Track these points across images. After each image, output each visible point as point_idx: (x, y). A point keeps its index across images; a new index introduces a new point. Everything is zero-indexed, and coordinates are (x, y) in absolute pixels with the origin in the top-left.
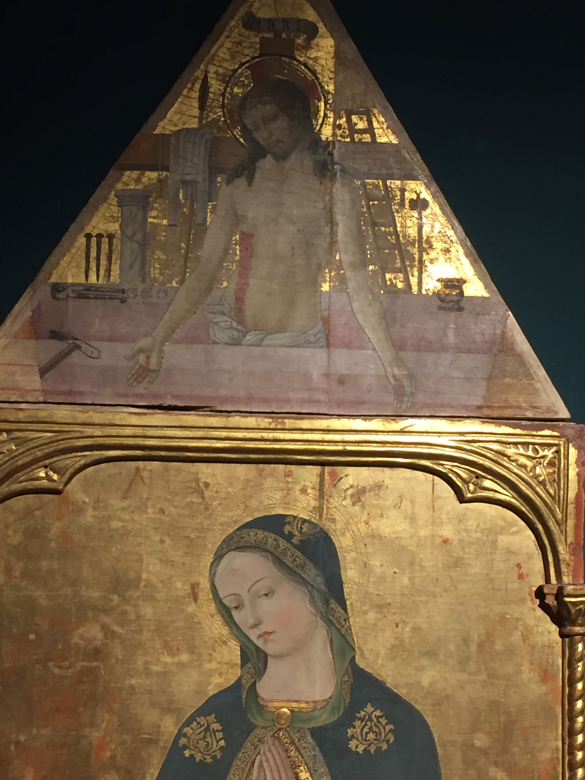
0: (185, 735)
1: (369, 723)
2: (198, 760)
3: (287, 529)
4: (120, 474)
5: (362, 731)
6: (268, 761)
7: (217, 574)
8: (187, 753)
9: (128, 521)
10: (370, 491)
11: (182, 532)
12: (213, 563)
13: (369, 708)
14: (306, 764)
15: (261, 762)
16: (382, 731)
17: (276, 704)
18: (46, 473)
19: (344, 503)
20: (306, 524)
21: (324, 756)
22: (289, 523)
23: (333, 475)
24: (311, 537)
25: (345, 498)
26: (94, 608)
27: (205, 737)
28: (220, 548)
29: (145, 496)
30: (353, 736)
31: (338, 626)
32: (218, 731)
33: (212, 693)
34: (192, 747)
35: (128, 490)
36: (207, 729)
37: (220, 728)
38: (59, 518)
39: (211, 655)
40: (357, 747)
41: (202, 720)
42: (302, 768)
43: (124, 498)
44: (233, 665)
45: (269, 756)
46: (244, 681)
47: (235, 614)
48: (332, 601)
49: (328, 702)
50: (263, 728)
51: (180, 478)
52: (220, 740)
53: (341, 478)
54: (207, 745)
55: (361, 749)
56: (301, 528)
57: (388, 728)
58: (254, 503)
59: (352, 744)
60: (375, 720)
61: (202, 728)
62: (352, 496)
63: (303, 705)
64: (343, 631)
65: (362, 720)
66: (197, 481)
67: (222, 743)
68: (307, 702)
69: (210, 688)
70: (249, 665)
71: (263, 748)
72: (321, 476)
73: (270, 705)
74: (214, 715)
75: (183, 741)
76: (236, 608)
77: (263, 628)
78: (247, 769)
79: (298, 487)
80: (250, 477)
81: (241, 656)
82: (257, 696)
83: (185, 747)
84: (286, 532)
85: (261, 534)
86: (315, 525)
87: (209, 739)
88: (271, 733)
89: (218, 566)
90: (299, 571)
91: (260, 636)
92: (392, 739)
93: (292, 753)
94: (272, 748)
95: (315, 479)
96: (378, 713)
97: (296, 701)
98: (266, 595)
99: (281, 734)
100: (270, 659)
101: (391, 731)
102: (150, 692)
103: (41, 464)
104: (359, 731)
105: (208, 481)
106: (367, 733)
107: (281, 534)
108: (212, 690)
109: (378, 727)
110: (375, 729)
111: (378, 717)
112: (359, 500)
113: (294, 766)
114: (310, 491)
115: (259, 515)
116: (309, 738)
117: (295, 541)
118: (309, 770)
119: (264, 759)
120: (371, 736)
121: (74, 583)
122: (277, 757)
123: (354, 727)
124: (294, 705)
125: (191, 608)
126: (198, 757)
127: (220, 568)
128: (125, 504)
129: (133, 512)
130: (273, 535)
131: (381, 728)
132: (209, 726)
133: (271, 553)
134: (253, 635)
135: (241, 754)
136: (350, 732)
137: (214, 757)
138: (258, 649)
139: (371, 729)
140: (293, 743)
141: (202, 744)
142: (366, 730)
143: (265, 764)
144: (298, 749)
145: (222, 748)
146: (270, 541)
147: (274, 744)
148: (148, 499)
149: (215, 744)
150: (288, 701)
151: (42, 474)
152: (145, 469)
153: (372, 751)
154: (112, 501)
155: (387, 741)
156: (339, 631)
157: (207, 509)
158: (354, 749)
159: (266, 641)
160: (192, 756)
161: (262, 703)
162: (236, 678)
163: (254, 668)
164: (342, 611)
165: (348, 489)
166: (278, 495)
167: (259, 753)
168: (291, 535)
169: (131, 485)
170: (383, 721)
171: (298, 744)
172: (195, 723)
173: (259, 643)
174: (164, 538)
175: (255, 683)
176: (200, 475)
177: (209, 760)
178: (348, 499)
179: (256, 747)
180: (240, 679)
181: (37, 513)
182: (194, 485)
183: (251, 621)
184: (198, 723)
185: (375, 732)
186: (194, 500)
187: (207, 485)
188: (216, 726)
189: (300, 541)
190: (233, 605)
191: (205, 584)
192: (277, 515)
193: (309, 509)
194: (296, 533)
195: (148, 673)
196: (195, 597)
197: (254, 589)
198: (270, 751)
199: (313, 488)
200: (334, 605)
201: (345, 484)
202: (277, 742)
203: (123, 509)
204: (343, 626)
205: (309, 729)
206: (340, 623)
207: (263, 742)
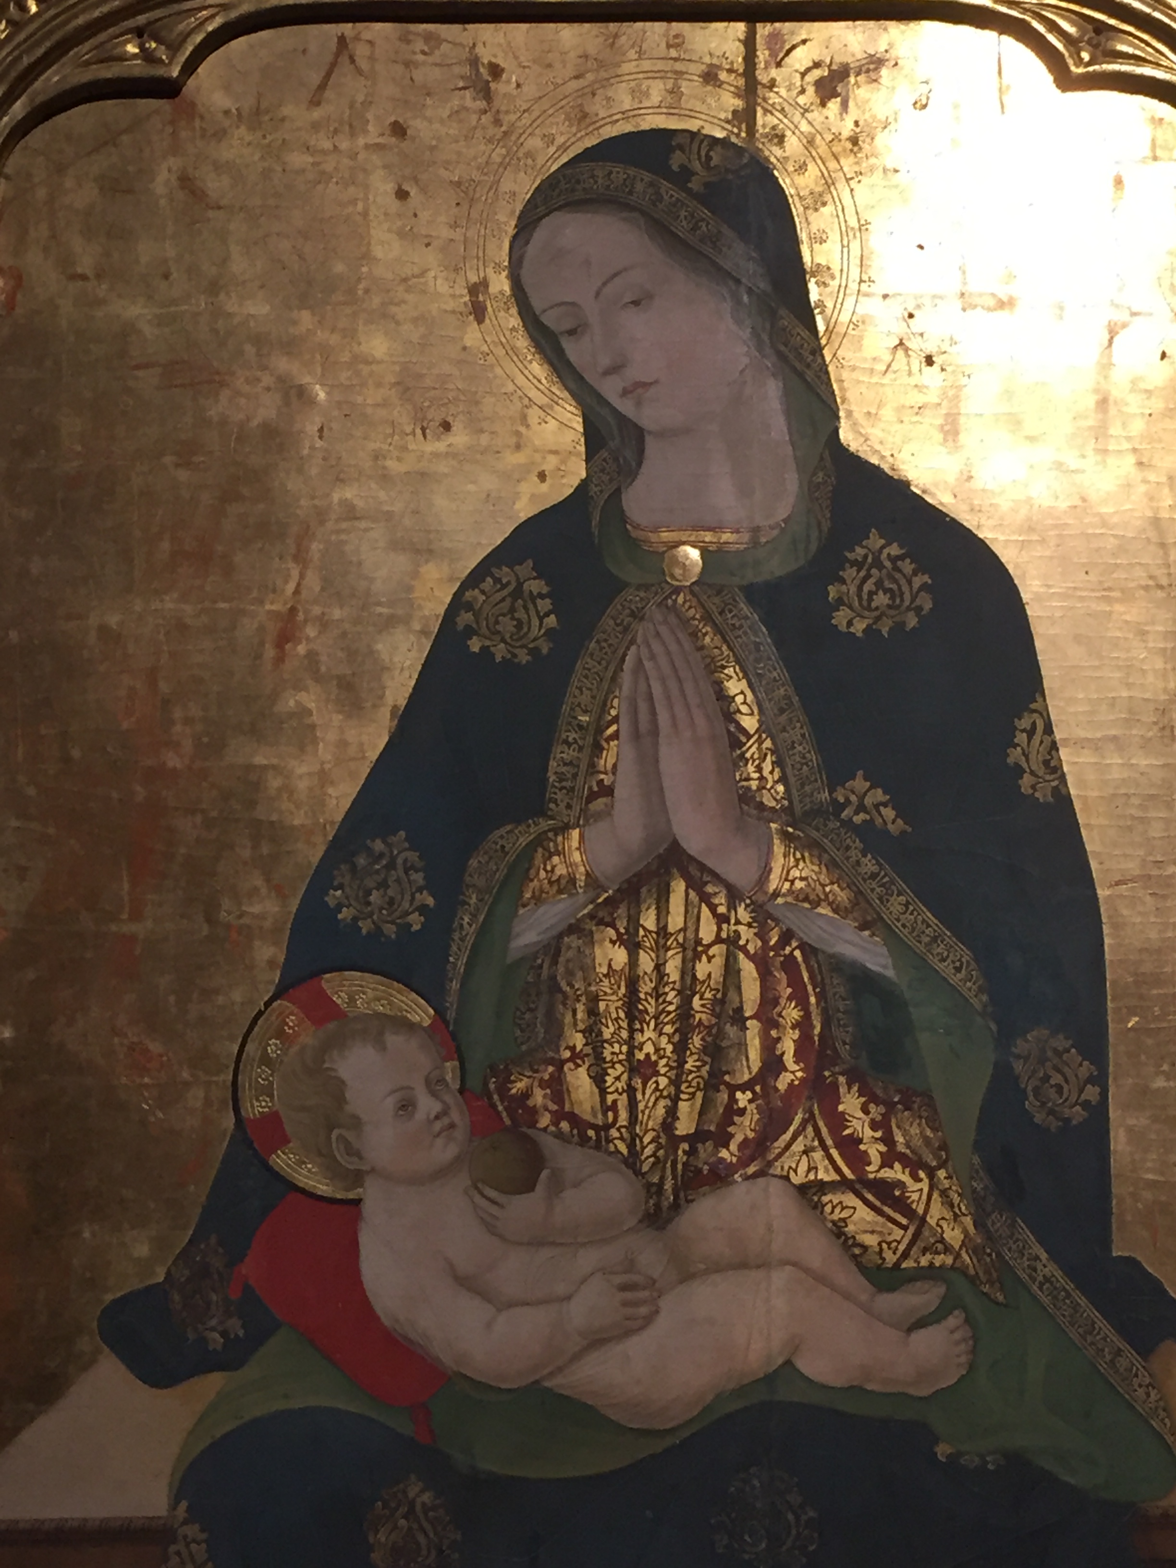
0: (469, 607)
1: (874, 571)
2: (498, 659)
3: (676, 160)
4: (304, 51)
5: (860, 588)
6: (653, 657)
7: (526, 264)
8: (475, 645)
9: (324, 152)
10: (858, 74)
11: (442, 172)
12: (515, 237)
13: (875, 541)
14: (738, 662)
15: (639, 662)
16: (905, 588)
17: (665, 536)
18: (141, 47)
19: (802, 100)
20: (718, 149)
21: (779, 644)
22: (681, 147)
23: (775, 39)
24: (730, 177)
25: (803, 91)
26: (259, 340)
27: (512, 610)
28: (531, 204)
29: (360, 98)
30: (840, 602)
31: (797, 365)
32: (541, 596)
33: (523, 516)
34: (484, 630)
35: (322, 87)
36: (517, 593)
37: (545, 590)
38: (175, 149)
39: (518, 434)
40: (850, 623)
41: (505, 573)
42: (730, 671)
43: (315, 102)
44: (566, 455)
45: (657, 647)
46: (594, 489)
47: (569, 346)
48: (783, 312)
49: (783, 530)
50: (639, 587)
51: (436, 57)
52: (547, 615)
53: (794, 47)
54: (519, 625)
55: (859, 627)
56: (709, 158)
57: (917, 582)
58: (603, 109)
59: (840, 618)
60: (888, 564)
61: (505, 592)
62: (819, 84)
63: (726, 537)
64: (809, 375)
65: (859, 565)
66: (474, 62)
67: (551, 621)
68: (737, 531)
69: (518, 506)
70: (604, 454)
71: (641, 630)
72: (749, 43)
73: (653, 537)
74: (530, 563)
75: (465, 618)
76: (572, 332)
77: (633, 373)
78: (610, 674)
79: (697, 69)
80: (592, 51)
81: (586, 434)
82: (623, 519)
83: (470, 632)
84: (675, 168)
85: (619, 173)
86: (739, 151)
87: (521, 614)
88: (658, 598)
89: (527, 242)
90: (707, 249)
91: (625, 393)
92: (928, 605)
93: (707, 639)
94: (663, 630)
95: (735, 52)
96: (894, 550)
97: (709, 529)
98: (636, 303)
99: (680, 600)
100: (648, 439)
101: (924, 587)
102: (389, 516)
103: (130, 23)
104: (853, 589)
105: (497, 61)
106: (871, 594)
107: (664, 171)
108: (524, 510)
109: (896, 581)
110: (888, 584)
111: (894, 560)
112: (835, 95)
113: (713, 668)
114: (723, 76)
116: (745, 608)
117: (694, 185)
118: (746, 676)
119: (644, 651)
120: (883, 599)
121: (214, 288)
122: (673, 647)
123: (843, 581)
124: (708, 537)
125: (472, 335)
126: (500, 652)
127: (532, 250)
128: (317, 114)
129: (336, 131)
130: (647, 176)
131: (903, 582)
132: (520, 585)
133: (643, 213)
134: (610, 389)
135: (593, 645)
136: (833, 592)
137: (534, 652)
138: (623, 420)
139: (879, 584)
140: (707, 618)
141: (507, 626)
142: (868, 586)
143: (648, 665)
144: (718, 630)
145: (550, 633)
146: (639, 187)
147: (665, 622)
148: (367, 104)
149: (535, 622)
150: (696, 528)
151: (132, 49)
152: (357, 38)
153: (885, 632)
154: (288, 110)
155: (918, 610)
156: (801, 375)
157: (497, 122)
158: (843, 628)
159: (639, 404)
160: (484, 649)
161: (634, 534)
162: (576, 483)
163: (616, 459)
165: (808, 70)
166: (657, 92)
167: (632, 642)
168: (686, 173)
169: (328, 75)
170: (907, 567)
171: (719, 619)
172: (489, 580)
173: (626, 407)
174: (406, 187)
175: (617, 492)
176: (480, 50)
177: (524, 657)
178: (811, 90)
179: (626, 629)
180: (584, 485)
181: (125, 138)
182: (466, 70)
183: (605, 361)
184: (497, 580)
185: (891, 590)
186: (469, 103)
187: (496, 71)
188: (536, 586)
189: (706, 185)
190: (567, 325)
191: (501, 284)
192: (652, 131)
193: (723, 116)
194: (697, 166)
195: (385, 478)
196: (479, 312)
197: (608, 290)
198: (658, 634)
199: (730, 71)
200: (787, 319)
201: (801, 58)
202: (672, 619)
203: (316, 126)
204: (808, 366)
205: (742, 588)
206: (800, 357)
207: (642, 619)
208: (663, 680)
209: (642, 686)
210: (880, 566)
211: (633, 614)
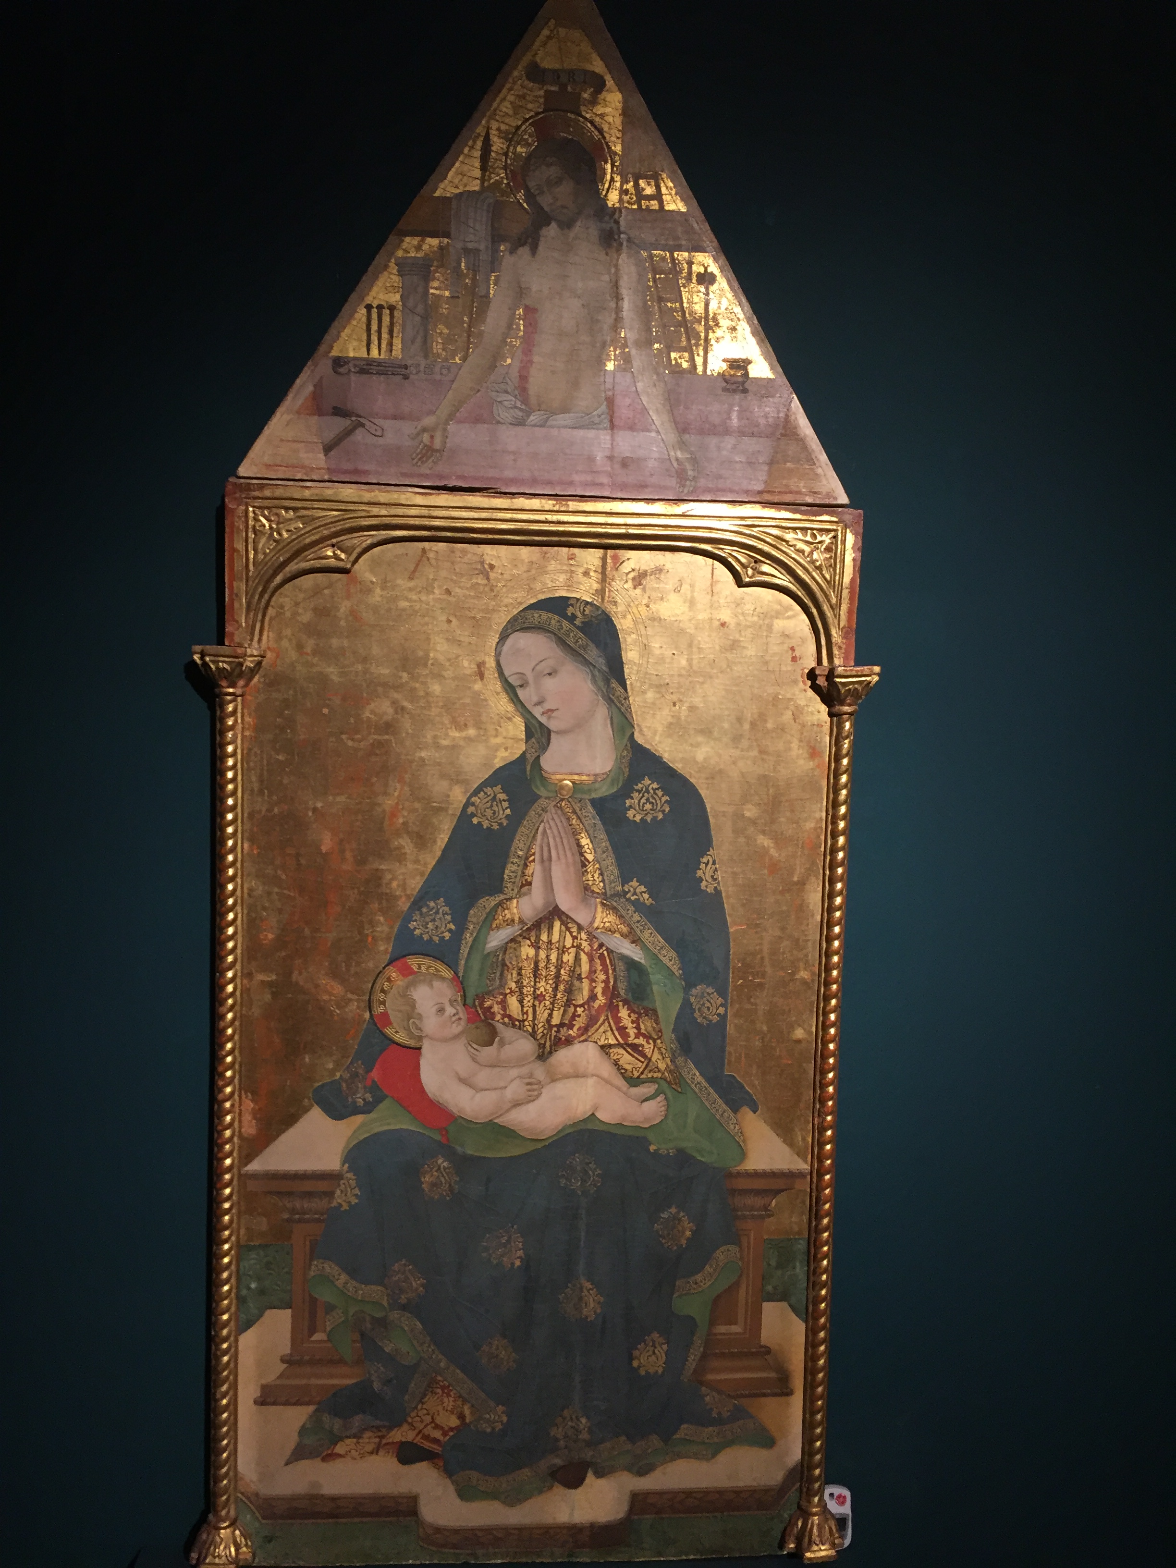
0: (473, 804)
1: (646, 794)
2: (485, 827)
3: (570, 611)
4: (407, 554)
5: (639, 801)
6: (550, 828)
7: (502, 653)
8: (475, 821)
9: (415, 601)
10: (651, 575)
11: (467, 612)
12: (498, 643)
13: (647, 781)
14: (586, 831)
15: (545, 831)
16: (658, 802)
17: (558, 777)
18: (334, 552)
19: (626, 586)
20: (588, 606)
21: (604, 824)
22: (572, 605)
23: (615, 558)
24: (593, 619)
25: (627, 582)
26: (385, 685)
27: (492, 806)
28: (505, 629)
29: (431, 577)
30: (631, 807)
31: (618, 704)
32: (504, 800)
33: (498, 766)
34: (479, 815)
35: (414, 571)
36: (494, 799)
37: (506, 798)
38: (348, 597)
39: (496, 730)
40: (634, 816)
41: (489, 790)
42: (583, 835)
43: (411, 578)
44: (516, 739)
45: (552, 823)
46: (528, 756)
47: (520, 692)
48: (613, 680)
49: (608, 775)
50: (546, 798)
51: (466, 560)
52: (506, 808)
53: (623, 562)
54: (494, 813)
55: (638, 818)
56: (584, 610)
57: (664, 799)
58: (538, 586)
59: (630, 814)
60: (652, 791)
61: (490, 798)
62: (634, 579)
63: (584, 778)
64: (623, 709)
65: (639, 791)
66: (482, 563)
67: (508, 811)
68: (589, 775)
69: (496, 761)
70: (533, 740)
71: (546, 817)
72: (604, 559)
73: (553, 777)
74: (500, 786)
75: (471, 809)
76: (521, 686)
77: (547, 706)
78: (532, 835)
79: (581, 570)
80: (534, 559)
81: (526, 731)
82: (541, 769)
83: (473, 815)
84: (569, 614)
85: (545, 615)
86: (598, 608)
87: (495, 808)
88: (554, 803)
89: (503, 645)
90: (582, 652)
91: (543, 713)
92: (667, 810)
93: (574, 822)
94: (555, 816)
95: (598, 563)
96: (655, 786)
97: (577, 774)
98: (550, 674)
99: (563, 804)
100: (553, 735)
101: (666, 802)
102: (439, 764)
103: (329, 542)
104: (637, 802)
105: (493, 563)
106: (644, 804)
107: (564, 616)
108: (498, 763)
109: (654, 799)
110: (651, 800)
111: (654, 790)
112: (640, 584)
113: (575, 833)
114: (592, 574)
115: (542, 597)
116: (590, 807)
117: (577, 622)
118: (590, 837)
119: (547, 826)
120: (648, 806)
121: (365, 660)
122: (559, 824)
123: (632, 798)
124: (576, 777)
125: (478, 686)
126: (486, 824)
127: (506, 648)
128: (411, 584)
129: (420, 592)
130: (557, 617)
131: (657, 799)
132: (495, 796)
133: (555, 634)
134: (537, 712)
135: (525, 822)
136: (628, 802)
137: (500, 824)
138: (541, 724)
139: (648, 800)
140: (574, 812)
141: (489, 813)
142: (643, 801)
143: (548, 831)
144: (579, 818)
145: (507, 816)
146: (553, 622)
147: (556, 813)
148: (434, 580)
149: (501, 812)
150: (571, 774)
151: (330, 553)
152: (430, 550)
153: (649, 820)
154: (399, 581)
155: (663, 811)
156: (620, 709)
157: (492, 590)
158: (631, 818)
159: (549, 718)
160: (479, 823)
161: (545, 775)
162: (521, 752)
163: (538, 743)
164: (622, 691)
165: (630, 572)
166: (562, 578)
167: (542, 821)
168: (574, 617)
169: (417, 565)
170: (660, 793)
171: (579, 813)
172: (482, 793)
173: (543, 720)
174: (451, 618)
175: (539, 757)
176: (485, 557)
177: (496, 827)
178: (630, 582)
179: (540, 815)
180: (524, 753)
181: (326, 591)
182: (479, 567)
183: (535, 699)
184: (485, 793)
185: (652, 803)
186: (480, 581)
187: (492, 567)
188: (502, 796)
189: (582, 623)
190: (519, 683)
191: (491, 663)
192: (560, 597)
193: (591, 591)
194: (579, 615)
195: (438, 747)
196: (481, 675)
197: (538, 668)
198: (553, 819)
199: (595, 571)
200: (614, 684)
201: (626, 567)
202: (559, 812)
203: (411, 589)
204: (622, 705)
205: (589, 800)
206: (620, 702)
207: (547, 812)
208: (554, 838)
209: (546, 840)
210: (648, 791)
211: (543, 810)
